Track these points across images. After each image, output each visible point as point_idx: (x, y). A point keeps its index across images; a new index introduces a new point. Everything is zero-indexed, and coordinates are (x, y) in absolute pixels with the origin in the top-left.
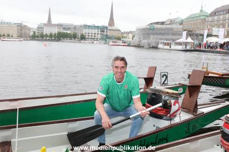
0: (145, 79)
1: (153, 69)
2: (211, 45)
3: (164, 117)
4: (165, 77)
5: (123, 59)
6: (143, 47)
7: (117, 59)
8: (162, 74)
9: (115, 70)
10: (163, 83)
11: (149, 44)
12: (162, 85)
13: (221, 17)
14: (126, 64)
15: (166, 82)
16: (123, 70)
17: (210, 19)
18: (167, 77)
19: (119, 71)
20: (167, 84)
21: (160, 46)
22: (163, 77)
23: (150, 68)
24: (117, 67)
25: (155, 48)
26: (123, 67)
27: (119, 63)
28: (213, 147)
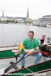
1: (44, 36)
3: (48, 56)
4: (49, 39)
5: (32, 32)
6: (40, 26)
7: (30, 32)
8: (48, 38)
10: (48, 42)
11: (43, 25)
12: (47, 43)
15: (49, 42)
18: (50, 39)
19: (31, 36)
20: (50, 42)
21: (47, 25)
22: (48, 39)
23: (43, 36)
24: (30, 35)
25: (45, 26)
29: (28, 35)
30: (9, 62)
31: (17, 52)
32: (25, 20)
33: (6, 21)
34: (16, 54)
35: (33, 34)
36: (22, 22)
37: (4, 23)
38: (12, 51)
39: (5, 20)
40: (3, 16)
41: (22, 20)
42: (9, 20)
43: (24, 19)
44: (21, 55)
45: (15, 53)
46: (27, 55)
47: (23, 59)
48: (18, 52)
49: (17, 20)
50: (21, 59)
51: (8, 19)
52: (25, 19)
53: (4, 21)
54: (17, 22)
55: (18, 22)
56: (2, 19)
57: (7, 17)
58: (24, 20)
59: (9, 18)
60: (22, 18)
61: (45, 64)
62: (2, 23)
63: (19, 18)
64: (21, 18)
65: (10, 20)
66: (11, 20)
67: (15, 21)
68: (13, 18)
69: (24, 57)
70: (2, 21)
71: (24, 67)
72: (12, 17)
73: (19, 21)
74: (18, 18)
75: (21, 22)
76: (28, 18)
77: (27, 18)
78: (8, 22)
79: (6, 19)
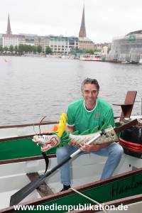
0: (122, 106)
5: (94, 82)
6: (120, 62)
7: (87, 81)
9: (85, 95)
14: (98, 87)
16: (94, 95)
19: (90, 95)
23: (129, 93)
24: (87, 91)
25: (136, 63)
26: (94, 91)
31: (48, 141)
32: (75, 46)
33: (16, 47)
34: (44, 149)
35: (95, 89)
36: (64, 51)
37: (13, 55)
38: (34, 140)
39: (14, 46)
40: (9, 34)
41: (64, 43)
42: (27, 46)
43: (72, 41)
44: (61, 152)
45: (41, 145)
46: (79, 151)
47: (66, 164)
48: (50, 143)
49: (51, 44)
50: (60, 162)
51: (24, 43)
52: (75, 43)
53: (11, 49)
54: (49, 51)
55: (54, 50)
56: (7, 43)
57: (21, 37)
58: (71, 44)
59: (27, 40)
60: (66, 38)
61: (133, 179)
62: (5, 54)
63: (56, 38)
64: (63, 38)
65: (28, 44)
66: (32, 45)
67: (44, 48)
68: (40, 39)
69: (70, 158)
70: (6, 49)
72: (36, 36)
73: (57, 48)
74: (52, 38)
75: (61, 51)
76: (85, 39)
77: (80, 39)
78: (22, 50)
79: (16, 43)
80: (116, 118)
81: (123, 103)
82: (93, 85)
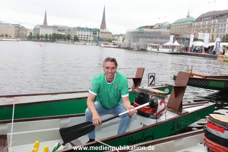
0: (134, 79)
1: (141, 71)
2: (197, 49)
3: (151, 116)
4: (152, 78)
5: (113, 60)
6: (132, 49)
7: (108, 60)
9: (106, 70)
10: (151, 84)
11: (138, 47)
12: (149, 86)
13: (207, 22)
14: (116, 64)
15: (153, 83)
16: (113, 71)
17: (196, 24)
18: (154, 78)
19: (110, 71)
21: (149, 49)
22: (150, 78)
23: (139, 69)
24: (107, 68)
26: (113, 68)
27: (110, 64)
28: (196, 145)
29: (104, 66)
30: (59, 129)
71: (94, 140)
80: (129, 89)
81: (134, 77)
82: (112, 63)
